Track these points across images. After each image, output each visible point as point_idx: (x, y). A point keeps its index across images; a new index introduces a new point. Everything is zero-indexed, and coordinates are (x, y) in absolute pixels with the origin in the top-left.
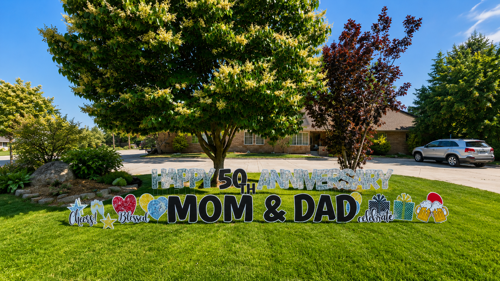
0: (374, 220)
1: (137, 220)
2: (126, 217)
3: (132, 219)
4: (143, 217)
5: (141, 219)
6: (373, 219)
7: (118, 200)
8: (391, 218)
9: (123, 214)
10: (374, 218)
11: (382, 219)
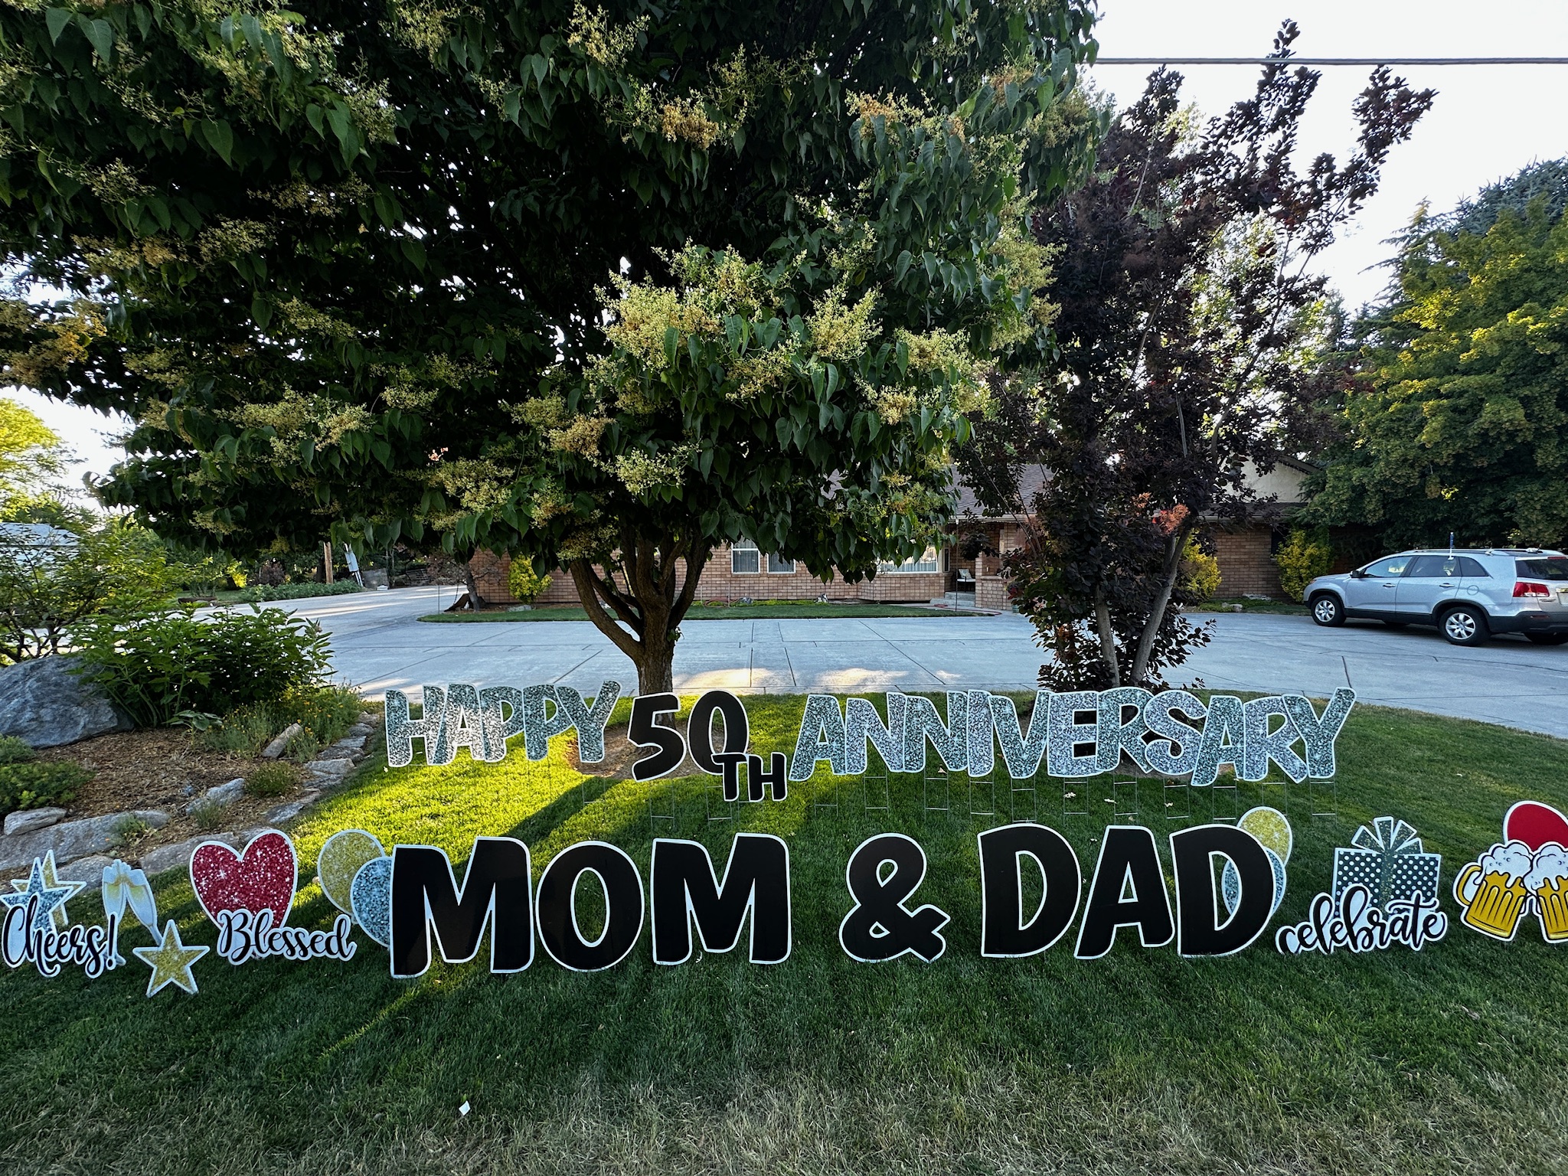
0: (1354, 940)
1: (298, 949)
2: (252, 934)
3: (279, 943)
4: (326, 936)
5: (320, 946)
6: (1350, 932)
7: (215, 860)
8: (1433, 931)
9: (237, 923)
10: (1356, 929)
11: (1392, 932)
